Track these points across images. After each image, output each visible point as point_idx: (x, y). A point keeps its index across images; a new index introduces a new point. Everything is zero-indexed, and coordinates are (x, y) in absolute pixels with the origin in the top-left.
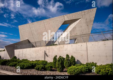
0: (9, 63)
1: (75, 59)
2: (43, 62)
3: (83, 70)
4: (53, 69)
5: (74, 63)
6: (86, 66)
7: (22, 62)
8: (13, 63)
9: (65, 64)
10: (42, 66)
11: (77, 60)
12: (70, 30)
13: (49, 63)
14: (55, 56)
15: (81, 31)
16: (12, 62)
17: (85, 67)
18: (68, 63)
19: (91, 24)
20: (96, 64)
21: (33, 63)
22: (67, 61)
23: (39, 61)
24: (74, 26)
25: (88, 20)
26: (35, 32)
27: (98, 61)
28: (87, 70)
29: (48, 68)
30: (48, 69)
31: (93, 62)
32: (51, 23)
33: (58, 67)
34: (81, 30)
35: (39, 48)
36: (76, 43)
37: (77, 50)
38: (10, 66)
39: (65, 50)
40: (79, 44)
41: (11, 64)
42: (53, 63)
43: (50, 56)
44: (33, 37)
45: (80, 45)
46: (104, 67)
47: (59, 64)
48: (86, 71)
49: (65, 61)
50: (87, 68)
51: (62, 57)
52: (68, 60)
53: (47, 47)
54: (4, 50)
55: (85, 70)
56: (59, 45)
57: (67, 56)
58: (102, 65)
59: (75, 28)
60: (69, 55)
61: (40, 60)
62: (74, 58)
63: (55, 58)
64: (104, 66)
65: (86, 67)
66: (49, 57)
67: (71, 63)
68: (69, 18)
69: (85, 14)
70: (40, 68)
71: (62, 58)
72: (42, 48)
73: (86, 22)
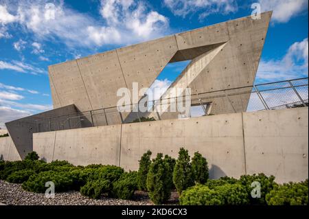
0: (10, 173)
1: (205, 163)
2: (111, 169)
3: (233, 199)
4: (139, 192)
5: (202, 175)
6: (240, 186)
7: (47, 170)
8: (20, 172)
9: (174, 178)
10: (103, 182)
11: (214, 166)
12: (193, 78)
13: (128, 176)
14: (146, 152)
15: (224, 80)
16: (17, 170)
17: (237, 189)
18: (186, 174)
19: (253, 59)
20: (273, 179)
21: (78, 175)
22: (181, 169)
23: (100, 166)
24: (204, 66)
25: (245, 49)
26: (93, 85)
27: (277, 169)
28: (245, 200)
29: (122, 189)
30: (121, 193)
31: (262, 174)
32: (137, 59)
33: (152, 189)
34: (226, 78)
35: (102, 128)
36: (210, 115)
37: (212, 137)
38: (11, 181)
39: (177, 136)
40: (220, 118)
41: (14, 175)
42: (139, 174)
43: (133, 153)
44: (87, 97)
45: (223, 121)
46: (301, 190)
47: (155, 178)
48: (242, 201)
49: (175, 169)
50: (245, 192)
51: (166, 156)
52: (185, 166)
53: (124, 125)
54: (7, 135)
55: (239, 199)
56: (160, 119)
57: (180, 153)
58: (291, 183)
59: (206, 71)
60: (187, 151)
61: (103, 164)
62: (204, 159)
63: (145, 160)
64: (300, 188)
65: (242, 191)
66: (130, 157)
67: (193, 176)
68: (191, 43)
69: (236, 31)
70: (95, 190)
71: (167, 159)
72: (109, 128)
73: (241, 55)
